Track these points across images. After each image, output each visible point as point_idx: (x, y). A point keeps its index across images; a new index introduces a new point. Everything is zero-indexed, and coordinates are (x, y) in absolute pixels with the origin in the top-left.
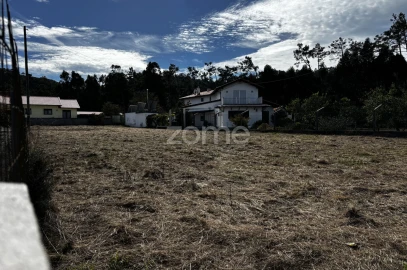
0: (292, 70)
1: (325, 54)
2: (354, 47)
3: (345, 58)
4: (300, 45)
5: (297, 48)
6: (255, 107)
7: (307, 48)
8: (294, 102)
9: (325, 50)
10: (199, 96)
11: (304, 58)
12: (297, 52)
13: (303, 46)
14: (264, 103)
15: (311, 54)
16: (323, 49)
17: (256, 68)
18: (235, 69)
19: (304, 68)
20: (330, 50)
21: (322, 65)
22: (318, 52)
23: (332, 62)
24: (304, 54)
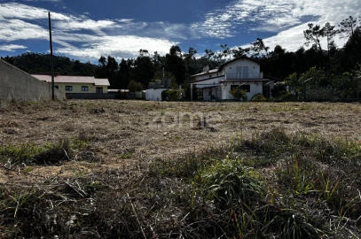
0: (301, 50)
1: (335, 33)
3: (355, 35)
4: (310, 25)
5: (308, 28)
6: (256, 82)
7: (317, 28)
9: (335, 29)
10: (208, 74)
11: (315, 37)
12: (308, 32)
13: (314, 26)
14: (264, 77)
15: (321, 33)
16: (333, 27)
17: (266, 49)
18: (247, 50)
19: (314, 46)
20: (339, 28)
21: (332, 44)
22: (328, 31)
24: (315, 34)
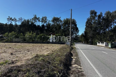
0: (6, 24)
1: (17, 21)
2: (25, 20)
3: (23, 23)
4: (9, 17)
5: (8, 18)
8: (6, 34)
9: (17, 20)
11: (11, 21)
12: (8, 19)
13: (10, 18)
15: (13, 20)
19: (11, 24)
20: (18, 20)
21: (16, 24)
22: (15, 20)
23: (19, 23)
